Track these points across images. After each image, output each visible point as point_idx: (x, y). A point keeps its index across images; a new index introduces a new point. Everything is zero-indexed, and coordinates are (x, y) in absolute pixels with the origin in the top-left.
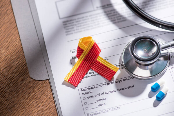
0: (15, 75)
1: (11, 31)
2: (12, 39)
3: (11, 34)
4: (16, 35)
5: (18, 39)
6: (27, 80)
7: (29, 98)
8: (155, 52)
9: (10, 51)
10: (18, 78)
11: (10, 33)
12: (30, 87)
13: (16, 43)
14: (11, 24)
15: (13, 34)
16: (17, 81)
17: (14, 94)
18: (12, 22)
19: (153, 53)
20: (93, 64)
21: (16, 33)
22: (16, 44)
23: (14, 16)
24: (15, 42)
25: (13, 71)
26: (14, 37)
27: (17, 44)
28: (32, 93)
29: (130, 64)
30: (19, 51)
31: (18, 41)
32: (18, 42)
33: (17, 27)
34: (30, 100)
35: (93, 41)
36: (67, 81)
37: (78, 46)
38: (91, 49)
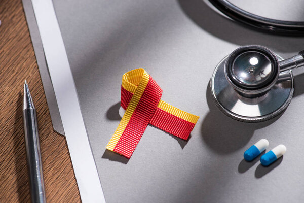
1: (21, 53)
2: (21, 66)
3: (20, 57)
4: (29, 61)
5: (31, 66)
6: (48, 139)
7: (51, 170)
11: (19, 55)
12: (53, 150)
13: (28, 74)
14: (19, 41)
15: (23, 58)
18: (21, 36)
20: (153, 115)
21: (28, 56)
22: (28, 76)
23: (27, 24)
24: (27, 72)
26: (25, 64)
27: (31, 75)
28: (56, 161)
29: (226, 95)
30: (35, 89)
31: (31, 70)
32: (33, 73)
33: (32, 44)
34: (53, 174)
35: (146, 75)
36: (112, 150)
37: (122, 87)
38: (145, 90)
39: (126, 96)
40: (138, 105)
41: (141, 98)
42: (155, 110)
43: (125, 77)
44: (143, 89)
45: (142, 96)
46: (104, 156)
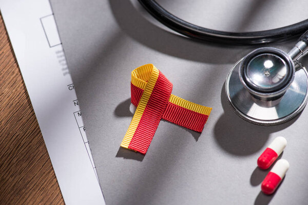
0: (28, 132)
8: (284, 77)
9: (19, 89)
10: (33, 137)
16: (30, 142)
17: (24, 165)
19: (281, 78)
20: (165, 110)
25: (24, 124)
35: (156, 71)
36: (127, 147)
37: (131, 84)
38: (155, 86)
39: (137, 93)
40: (149, 101)
41: (152, 93)
42: (167, 105)
43: (134, 73)
44: (153, 85)
45: (153, 91)
46: (118, 155)
